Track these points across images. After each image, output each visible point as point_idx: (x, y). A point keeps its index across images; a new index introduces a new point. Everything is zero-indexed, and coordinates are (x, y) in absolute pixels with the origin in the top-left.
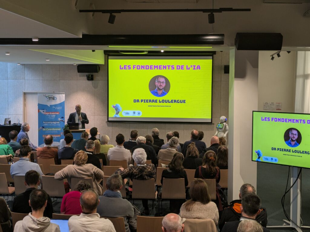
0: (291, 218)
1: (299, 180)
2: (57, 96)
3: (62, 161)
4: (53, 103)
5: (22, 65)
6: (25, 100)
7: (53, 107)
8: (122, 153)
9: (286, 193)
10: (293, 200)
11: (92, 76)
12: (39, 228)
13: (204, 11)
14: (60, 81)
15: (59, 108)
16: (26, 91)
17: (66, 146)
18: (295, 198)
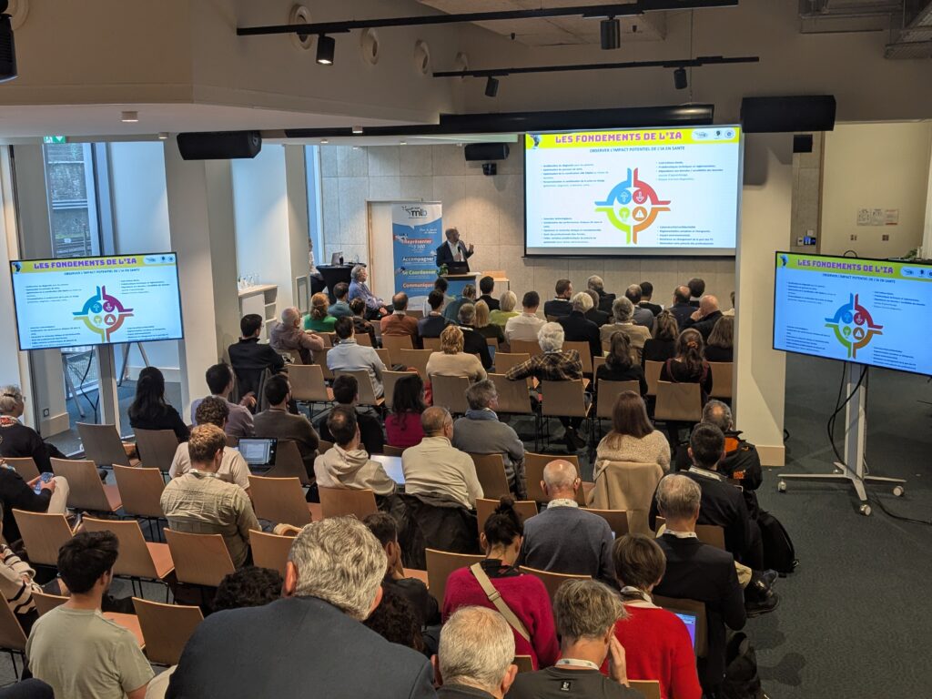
0: (846, 462)
1: (862, 388)
2: (427, 208)
3: (426, 341)
4: (420, 221)
5: (363, 147)
6: (369, 216)
7: (421, 230)
8: (532, 328)
9: (837, 411)
10: (850, 427)
11: (494, 166)
12: (349, 466)
13: (667, 64)
14: (434, 178)
15: (432, 232)
16: (371, 199)
17: (433, 312)
18: (855, 423)
